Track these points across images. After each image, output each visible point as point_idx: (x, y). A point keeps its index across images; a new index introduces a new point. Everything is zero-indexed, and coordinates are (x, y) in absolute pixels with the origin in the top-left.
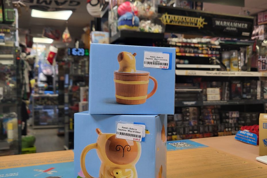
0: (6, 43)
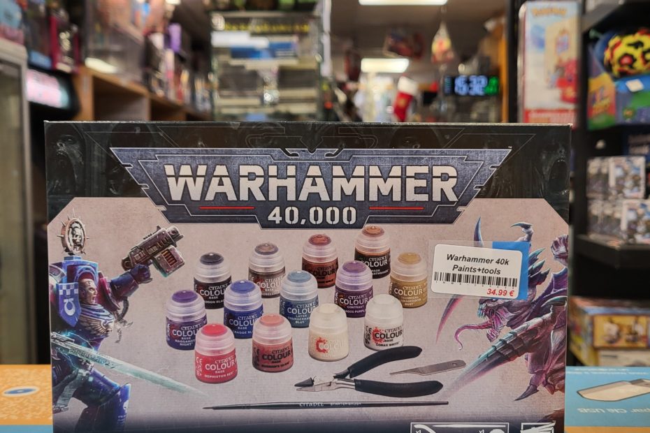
0: (301, 61)
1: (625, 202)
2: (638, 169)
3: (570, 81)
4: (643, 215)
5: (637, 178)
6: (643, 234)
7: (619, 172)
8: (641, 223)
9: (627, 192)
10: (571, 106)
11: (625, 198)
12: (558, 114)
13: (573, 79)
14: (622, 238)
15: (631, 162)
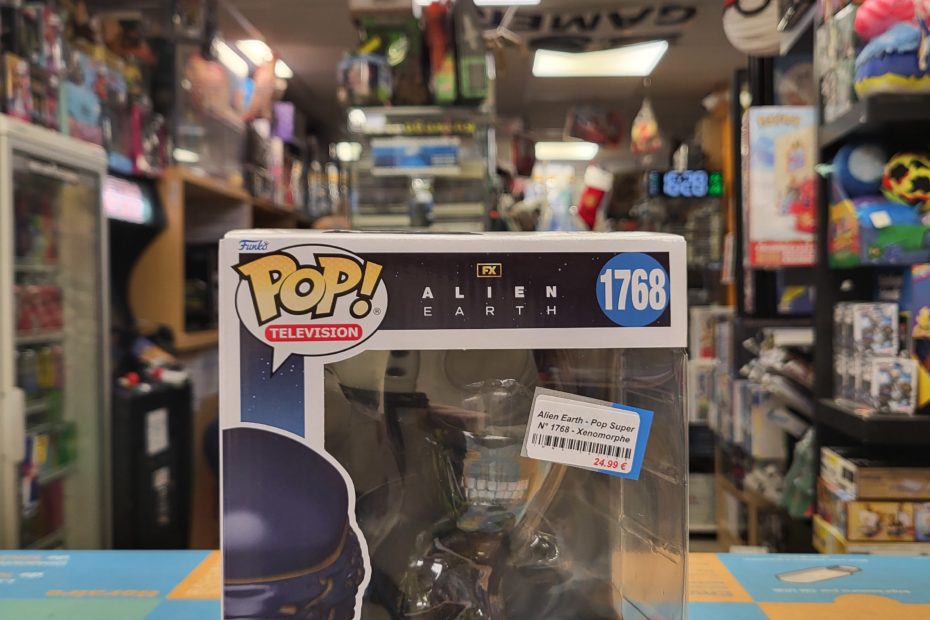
0: (463, 168)
1: (876, 360)
2: (890, 319)
3: (807, 205)
4: (898, 378)
5: (888, 330)
6: (899, 401)
7: (866, 323)
8: (896, 387)
9: (876, 348)
10: (808, 237)
11: (875, 355)
12: (793, 247)
13: (811, 203)
14: (873, 406)
15: (882, 312)
